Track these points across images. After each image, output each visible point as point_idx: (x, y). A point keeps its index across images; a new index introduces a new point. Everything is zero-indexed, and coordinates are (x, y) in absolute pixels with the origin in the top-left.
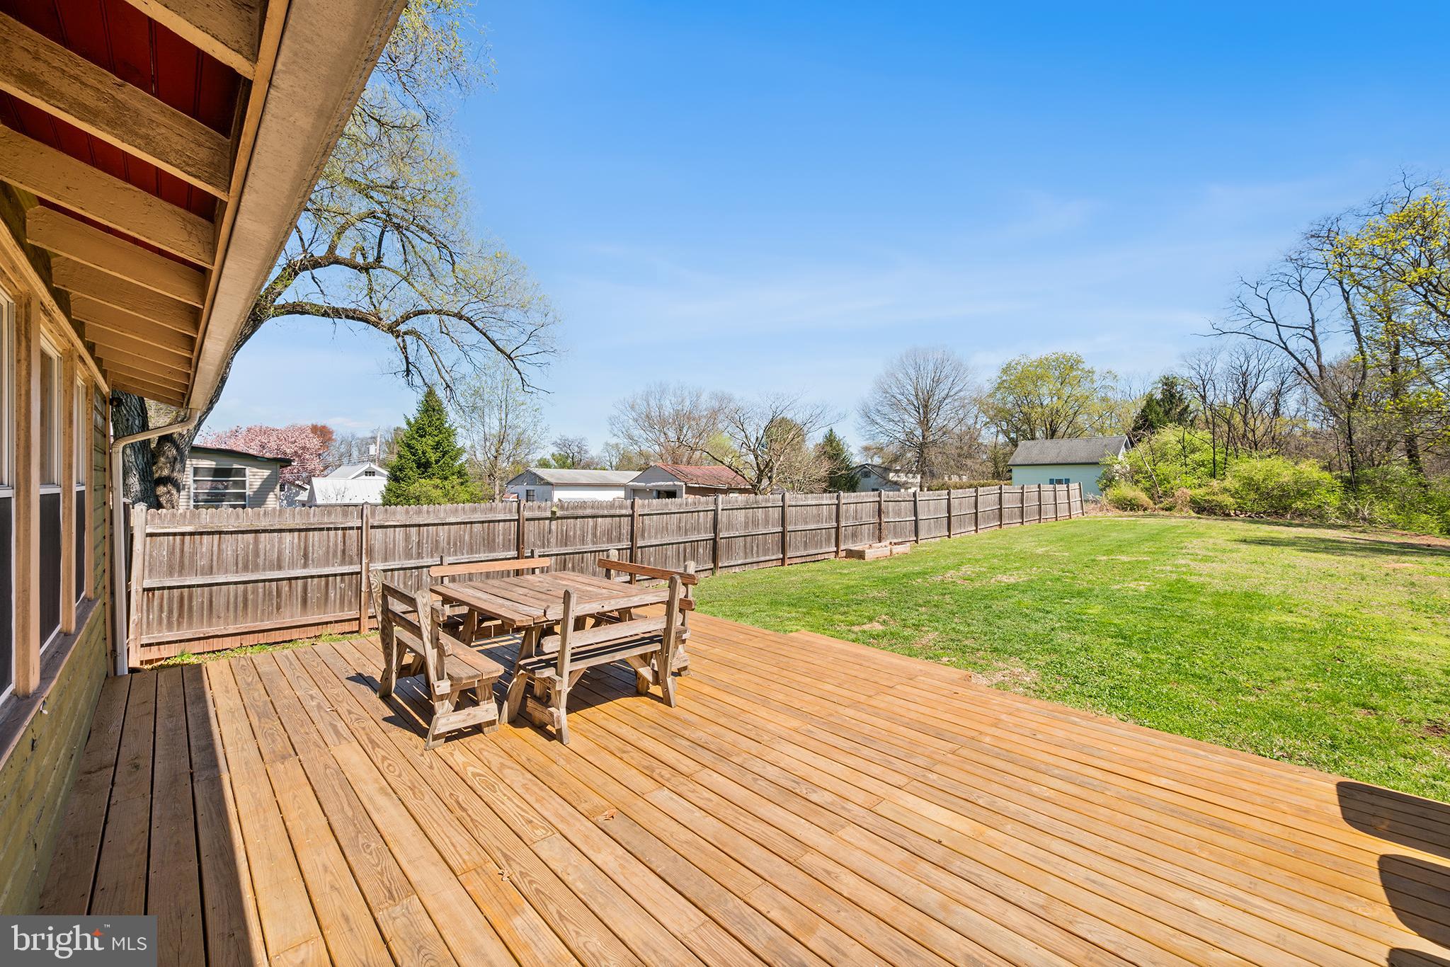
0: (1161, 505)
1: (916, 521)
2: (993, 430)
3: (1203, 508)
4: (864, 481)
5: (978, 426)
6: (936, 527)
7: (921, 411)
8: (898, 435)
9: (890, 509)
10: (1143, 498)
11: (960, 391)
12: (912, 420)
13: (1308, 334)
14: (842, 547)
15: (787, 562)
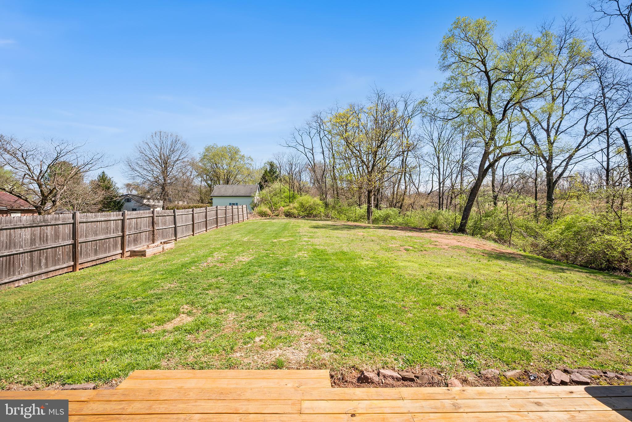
0: (274, 214)
1: (175, 228)
2: (200, 179)
3: (288, 215)
4: (127, 204)
5: (192, 177)
6: (186, 231)
7: (163, 166)
8: (149, 178)
9: (160, 221)
10: (269, 211)
11: (185, 158)
12: (158, 170)
13: (311, 151)
14: (127, 249)
15: (79, 267)
